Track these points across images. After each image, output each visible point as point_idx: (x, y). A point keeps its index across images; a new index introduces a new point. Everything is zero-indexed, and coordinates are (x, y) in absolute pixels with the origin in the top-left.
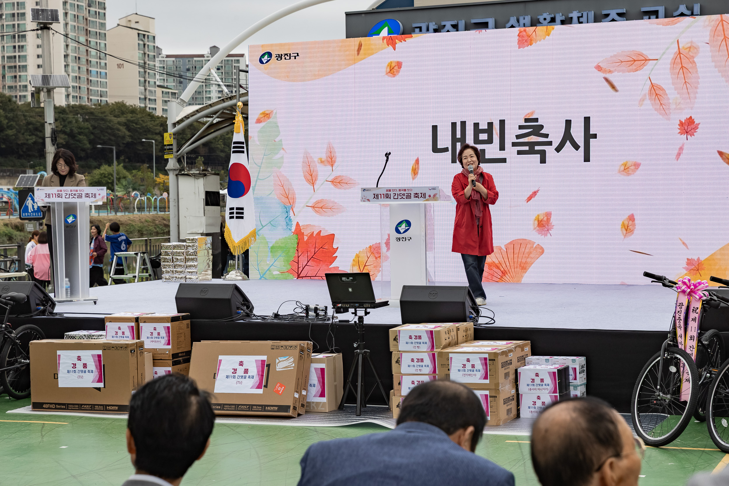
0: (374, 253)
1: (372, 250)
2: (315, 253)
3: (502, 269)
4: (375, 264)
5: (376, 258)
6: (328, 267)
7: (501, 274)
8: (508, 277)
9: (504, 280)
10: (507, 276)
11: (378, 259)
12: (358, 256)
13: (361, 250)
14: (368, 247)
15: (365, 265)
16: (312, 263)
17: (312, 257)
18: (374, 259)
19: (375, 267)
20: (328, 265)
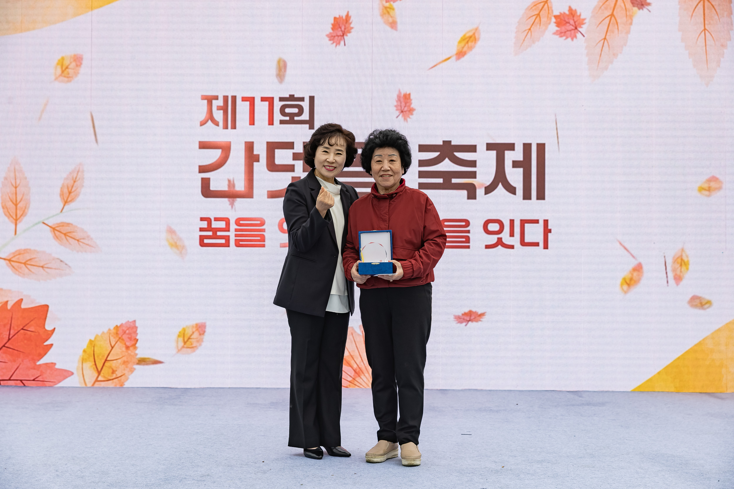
0: (123, 340)
1: (120, 332)
2: (9, 339)
3: (355, 366)
4: (125, 359)
5: (127, 348)
6: (35, 363)
7: (352, 373)
8: (365, 379)
9: (358, 384)
10: (362, 377)
11: (131, 348)
12: (92, 343)
13: (100, 334)
14: (112, 328)
15: (106, 360)
16: (4, 355)
17: (4, 346)
18: (124, 349)
19: (125, 363)
20: (34, 361)
